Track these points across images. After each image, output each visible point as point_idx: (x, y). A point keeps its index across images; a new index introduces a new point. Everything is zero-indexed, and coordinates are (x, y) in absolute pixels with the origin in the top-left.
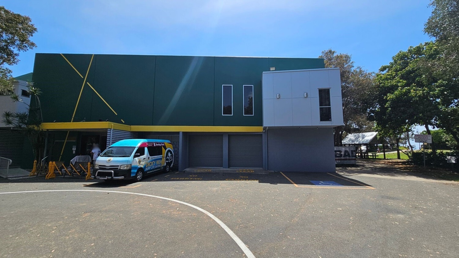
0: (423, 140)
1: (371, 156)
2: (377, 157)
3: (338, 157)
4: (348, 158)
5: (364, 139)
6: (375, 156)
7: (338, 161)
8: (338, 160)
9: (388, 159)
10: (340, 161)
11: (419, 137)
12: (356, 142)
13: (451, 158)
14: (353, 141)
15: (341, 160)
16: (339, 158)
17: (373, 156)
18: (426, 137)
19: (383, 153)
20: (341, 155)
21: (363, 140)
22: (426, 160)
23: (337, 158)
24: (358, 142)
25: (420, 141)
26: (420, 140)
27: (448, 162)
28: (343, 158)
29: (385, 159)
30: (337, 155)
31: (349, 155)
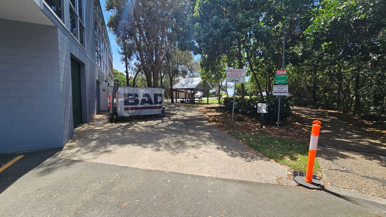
0: (236, 78)
1: (197, 101)
2: (202, 102)
3: (132, 104)
4: (148, 105)
5: (193, 84)
6: (201, 101)
7: (130, 111)
8: (132, 109)
9: (210, 104)
10: (134, 111)
11: (231, 74)
12: (186, 87)
13: (262, 105)
14: (183, 86)
15: (136, 109)
16: (133, 106)
17: (199, 101)
18: (240, 73)
19: (207, 98)
20: (137, 102)
21: (191, 85)
22: (235, 108)
23: (130, 106)
24: (187, 87)
25: (232, 80)
26: (233, 77)
27: (258, 112)
28: (140, 106)
29: (208, 104)
30: (130, 101)
31: (150, 102)
